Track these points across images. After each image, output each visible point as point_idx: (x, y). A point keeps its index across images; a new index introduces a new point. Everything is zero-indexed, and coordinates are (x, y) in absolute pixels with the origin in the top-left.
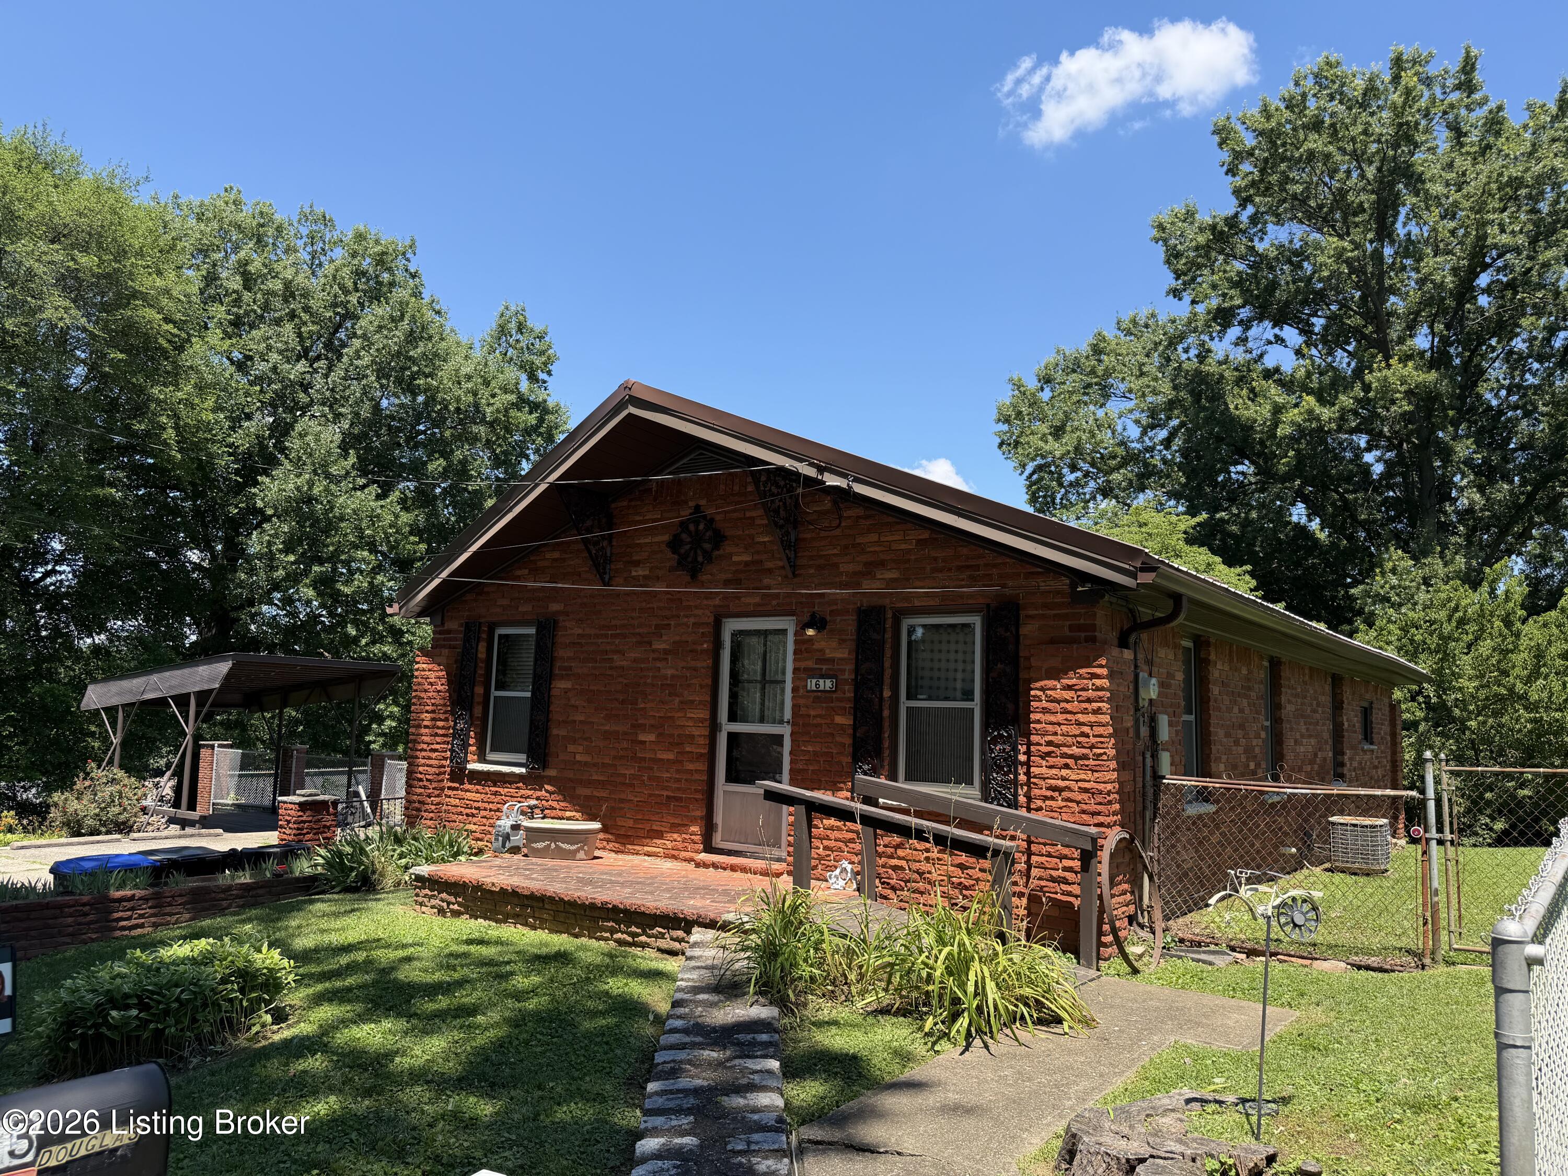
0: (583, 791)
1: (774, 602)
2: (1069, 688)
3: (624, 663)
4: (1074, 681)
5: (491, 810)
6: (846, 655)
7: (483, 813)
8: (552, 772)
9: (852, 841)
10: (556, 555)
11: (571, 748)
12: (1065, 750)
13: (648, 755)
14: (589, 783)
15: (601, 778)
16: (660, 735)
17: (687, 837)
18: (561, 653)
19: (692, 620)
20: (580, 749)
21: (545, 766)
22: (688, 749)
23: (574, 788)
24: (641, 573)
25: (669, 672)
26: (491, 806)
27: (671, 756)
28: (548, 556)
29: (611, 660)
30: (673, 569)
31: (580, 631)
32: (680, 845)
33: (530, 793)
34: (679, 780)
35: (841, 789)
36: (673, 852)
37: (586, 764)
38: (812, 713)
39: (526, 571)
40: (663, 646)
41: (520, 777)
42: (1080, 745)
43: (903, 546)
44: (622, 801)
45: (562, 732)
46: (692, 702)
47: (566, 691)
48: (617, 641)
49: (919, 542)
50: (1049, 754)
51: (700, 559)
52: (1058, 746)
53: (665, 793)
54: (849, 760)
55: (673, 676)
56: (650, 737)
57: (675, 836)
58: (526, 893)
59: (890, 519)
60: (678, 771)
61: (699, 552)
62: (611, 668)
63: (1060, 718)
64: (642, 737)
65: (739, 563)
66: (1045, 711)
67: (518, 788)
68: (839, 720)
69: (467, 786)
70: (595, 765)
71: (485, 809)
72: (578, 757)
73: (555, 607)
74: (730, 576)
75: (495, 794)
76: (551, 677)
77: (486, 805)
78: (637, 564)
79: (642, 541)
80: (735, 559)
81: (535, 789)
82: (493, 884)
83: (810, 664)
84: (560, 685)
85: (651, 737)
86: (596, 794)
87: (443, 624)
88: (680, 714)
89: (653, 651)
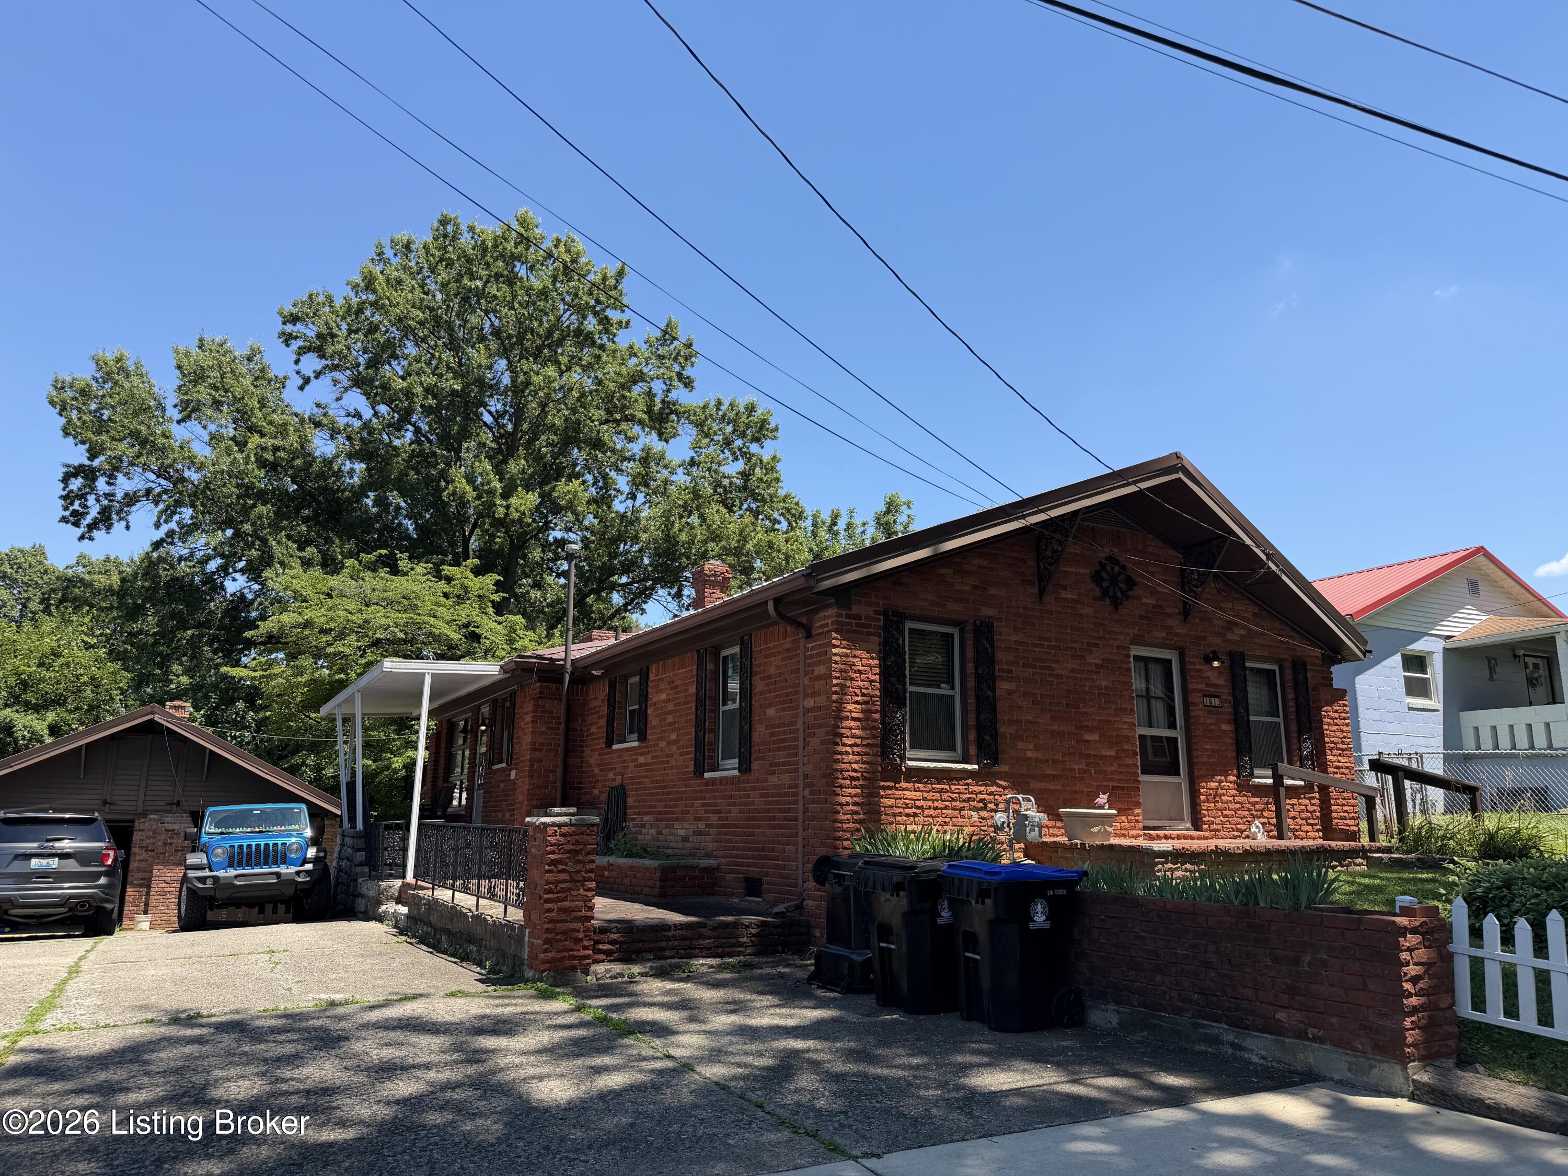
0: (1035, 785)
1: (1176, 639)
2: (1336, 711)
3: (1061, 672)
4: (1337, 708)
5: (936, 808)
6: (1223, 683)
7: (927, 812)
8: (1004, 768)
9: (1238, 809)
10: (983, 563)
11: (1020, 745)
12: (1339, 746)
13: (1092, 752)
14: (1045, 777)
15: (1055, 773)
16: (1101, 736)
17: (1132, 818)
18: (1000, 656)
19: (1117, 643)
20: (1031, 746)
21: (996, 761)
22: (1126, 747)
23: (1028, 783)
24: (1069, 596)
25: (1104, 683)
26: (936, 804)
27: (1112, 753)
28: (976, 561)
29: (1051, 668)
30: (1095, 599)
31: (1017, 638)
32: (1128, 825)
33: (982, 788)
34: (1121, 773)
35: (1229, 775)
36: (1123, 832)
37: (1037, 760)
38: (1209, 721)
39: (951, 571)
40: (1096, 661)
41: (970, 774)
42: (1343, 742)
43: (1246, 615)
44: (1076, 792)
45: (1012, 730)
46: (1126, 709)
47: (1010, 692)
48: (1053, 652)
49: (1254, 614)
50: (1332, 748)
51: (1119, 594)
52: (1335, 744)
53: (1111, 784)
54: (1234, 754)
55: (1106, 688)
56: (1093, 737)
57: (1123, 818)
58: (1263, 850)
59: (1237, 595)
60: (1119, 766)
61: (1117, 589)
62: (1051, 675)
63: (1335, 728)
64: (1088, 737)
65: (1147, 604)
66: (1329, 724)
67: (967, 784)
68: (1224, 727)
69: (904, 785)
70: (1047, 761)
71: (930, 808)
72: (1029, 754)
73: (987, 612)
74: (1142, 613)
75: (941, 791)
76: (993, 678)
77: (930, 803)
78: (1065, 588)
79: (1066, 569)
80: (1144, 600)
81: (986, 785)
82: (1238, 848)
83: (1203, 687)
84: (1003, 686)
85: (1095, 737)
86: (1051, 787)
87: (850, 609)
88: (1116, 719)
89: (1090, 664)
